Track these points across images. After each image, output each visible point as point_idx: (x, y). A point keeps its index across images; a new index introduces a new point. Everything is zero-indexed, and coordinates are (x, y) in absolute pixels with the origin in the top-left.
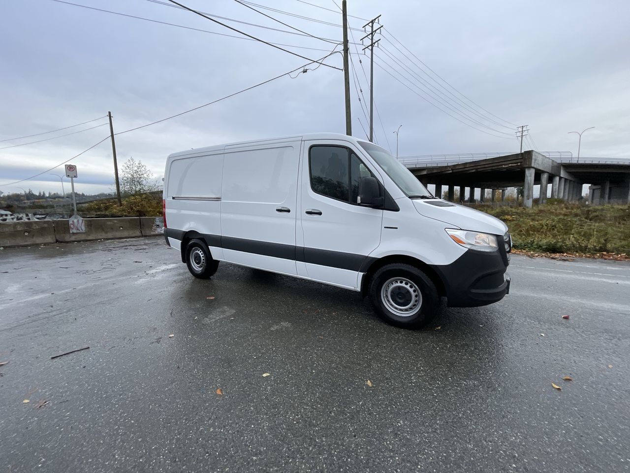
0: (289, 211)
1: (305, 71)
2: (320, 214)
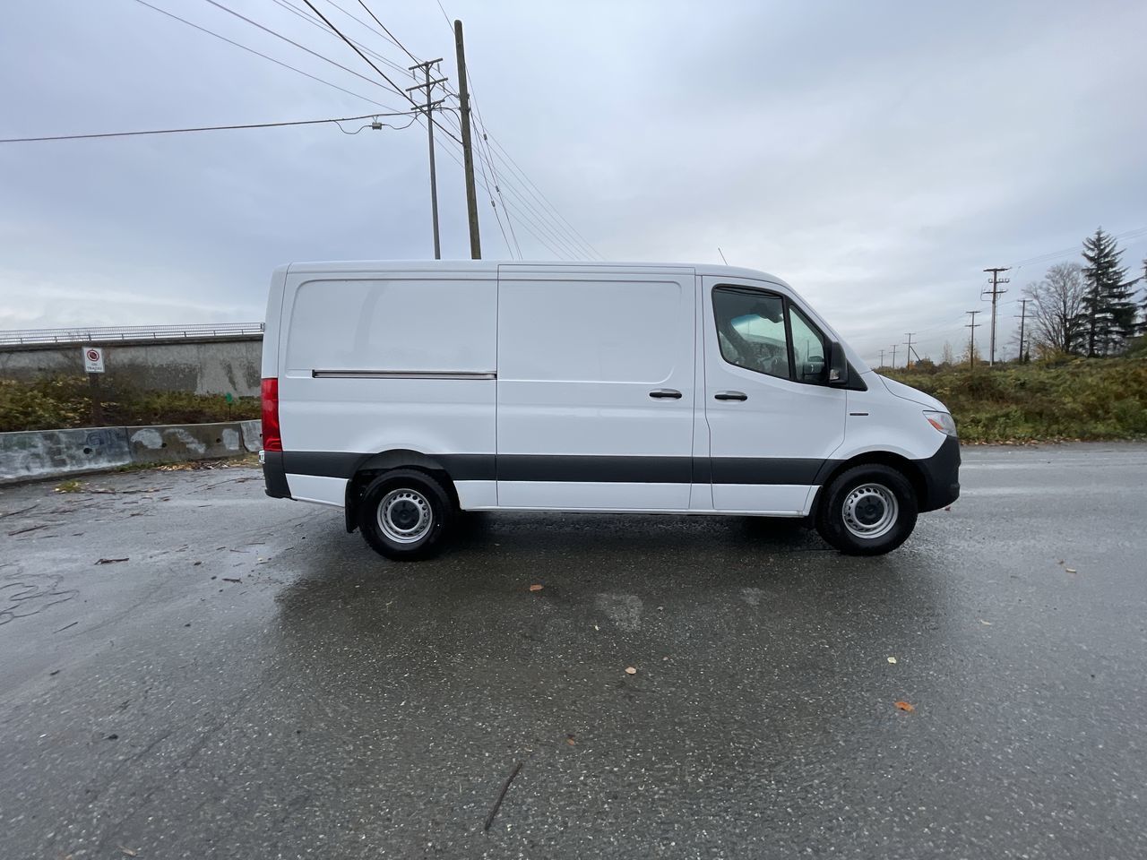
0: (678, 396)
1: (377, 127)
2: (743, 398)
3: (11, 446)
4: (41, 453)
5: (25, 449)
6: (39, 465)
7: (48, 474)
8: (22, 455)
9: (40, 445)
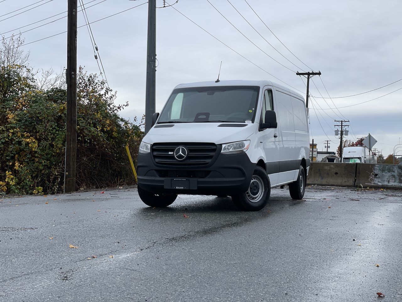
3: (385, 170)
4: (396, 175)
5: (389, 172)
6: (394, 181)
7: (395, 185)
8: (388, 175)
9: (396, 171)
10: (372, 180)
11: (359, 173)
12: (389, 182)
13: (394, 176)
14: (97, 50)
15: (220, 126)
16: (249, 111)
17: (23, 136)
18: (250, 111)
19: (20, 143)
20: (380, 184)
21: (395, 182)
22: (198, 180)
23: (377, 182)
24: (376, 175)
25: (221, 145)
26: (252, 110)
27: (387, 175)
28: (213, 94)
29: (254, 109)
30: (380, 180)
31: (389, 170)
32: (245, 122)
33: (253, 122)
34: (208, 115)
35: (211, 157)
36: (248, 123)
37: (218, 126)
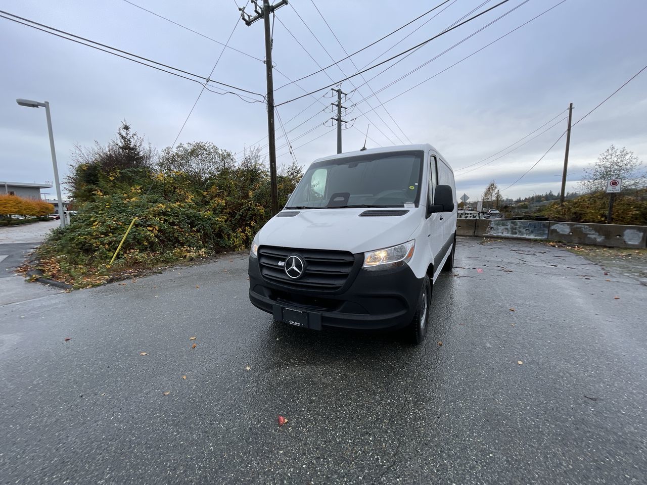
4: (509, 228)
7: (508, 236)
9: (509, 225)
10: (488, 232)
11: (478, 226)
12: (502, 233)
13: (507, 229)
14: (291, 148)
15: (363, 215)
16: (410, 187)
17: (256, 205)
18: (412, 188)
19: (254, 210)
20: (495, 235)
21: (508, 233)
22: (323, 315)
23: (493, 233)
24: (492, 228)
25: (362, 254)
26: (415, 186)
27: (501, 228)
28: (356, 165)
29: (417, 184)
30: (495, 232)
31: (503, 225)
32: (403, 207)
33: (417, 206)
34: (346, 196)
35: (344, 276)
36: (409, 206)
37: (359, 216)
